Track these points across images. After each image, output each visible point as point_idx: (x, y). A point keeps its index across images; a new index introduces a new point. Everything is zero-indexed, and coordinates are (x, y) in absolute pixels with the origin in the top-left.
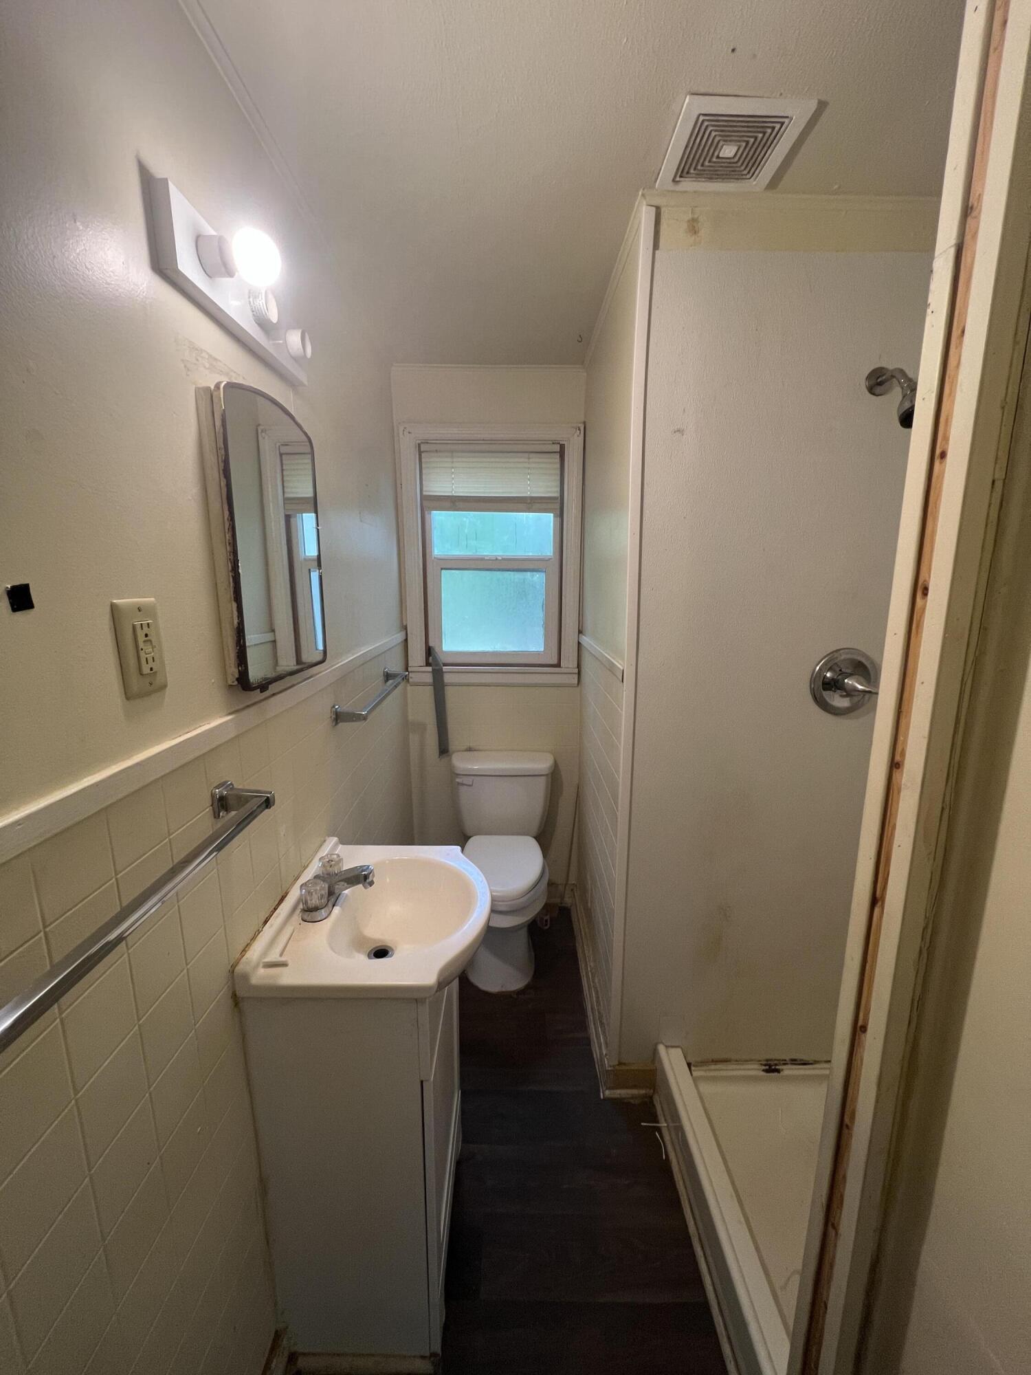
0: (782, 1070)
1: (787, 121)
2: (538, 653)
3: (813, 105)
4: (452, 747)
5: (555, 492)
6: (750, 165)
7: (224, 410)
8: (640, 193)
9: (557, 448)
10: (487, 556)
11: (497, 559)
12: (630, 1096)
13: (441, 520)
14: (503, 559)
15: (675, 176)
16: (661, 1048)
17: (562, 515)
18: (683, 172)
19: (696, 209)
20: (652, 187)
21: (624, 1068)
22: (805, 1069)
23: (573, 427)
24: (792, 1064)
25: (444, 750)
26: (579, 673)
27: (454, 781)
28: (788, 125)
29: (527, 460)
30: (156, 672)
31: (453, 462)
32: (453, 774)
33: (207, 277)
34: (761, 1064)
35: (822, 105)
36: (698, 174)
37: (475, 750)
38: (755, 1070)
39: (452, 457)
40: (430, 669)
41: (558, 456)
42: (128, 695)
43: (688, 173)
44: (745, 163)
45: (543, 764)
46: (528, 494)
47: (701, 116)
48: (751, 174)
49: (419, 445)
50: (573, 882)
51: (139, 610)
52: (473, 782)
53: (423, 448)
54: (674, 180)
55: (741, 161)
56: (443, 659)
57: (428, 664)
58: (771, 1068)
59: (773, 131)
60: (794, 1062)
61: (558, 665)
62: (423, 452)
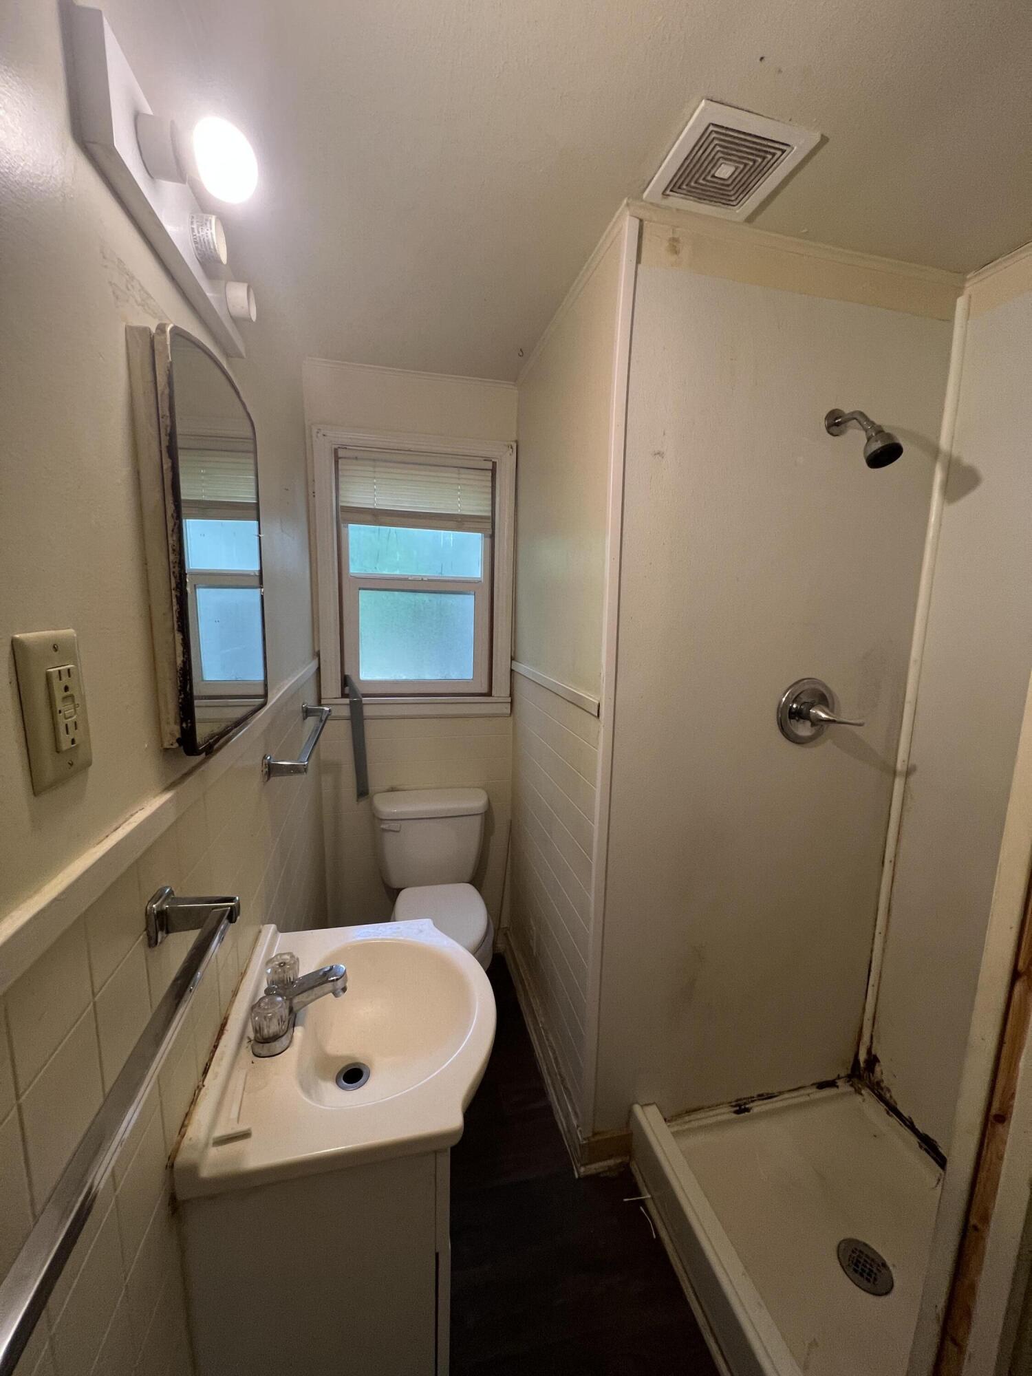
0: (751, 1108)
1: (788, 149)
2: (467, 682)
3: (816, 138)
4: (371, 789)
5: (486, 511)
6: (740, 191)
7: (171, 363)
8: (625, 201)
9: (489, 465)
10: (411, 576)
11: (422, 580)
12: (607, 1169)
13: (357, 534)
14: (429, 580)
15: (666, 189)
16: (637, 1109)
17: (492, 536)
18: (675, 186)
19: (677, 229)
20: (639, 197)
21: (598, 1138)
22: (772, 1102)
23: (505, 445)
24: (759, 1100)
25: (363, 792)
26: (512, 703)
27: (376, 825)
28: (788, 154)
29: (457, 476)
30: (77, 746)
31: (375, 472)
32: (375, 818)
33: (148, 177)
34: (732, 1106)
35: (824, 140)
36: (689, 191)
37: (398, 790)
38: (726, 1114)
39: (374, 467)
40: (347, 701)
41: (491, 474)
42: (37, 787)
43: (679, 188)
44: (736, 188)
45: (476, 802)
46: (459, 512)
47: (711, 128)
48: (738, 201)
49: (336, 451)
50: (506, 926)
51: (55, 649)
52: (400, 827)
53: (341, 453)
54: (664, 193)
55: (733, 185)
56: (362, 690)
57: (344, 695)
58: (741, 1108)
59: (773, 157)
60: (762, 1097)
61: (489, 694)
62: (340, 458)
